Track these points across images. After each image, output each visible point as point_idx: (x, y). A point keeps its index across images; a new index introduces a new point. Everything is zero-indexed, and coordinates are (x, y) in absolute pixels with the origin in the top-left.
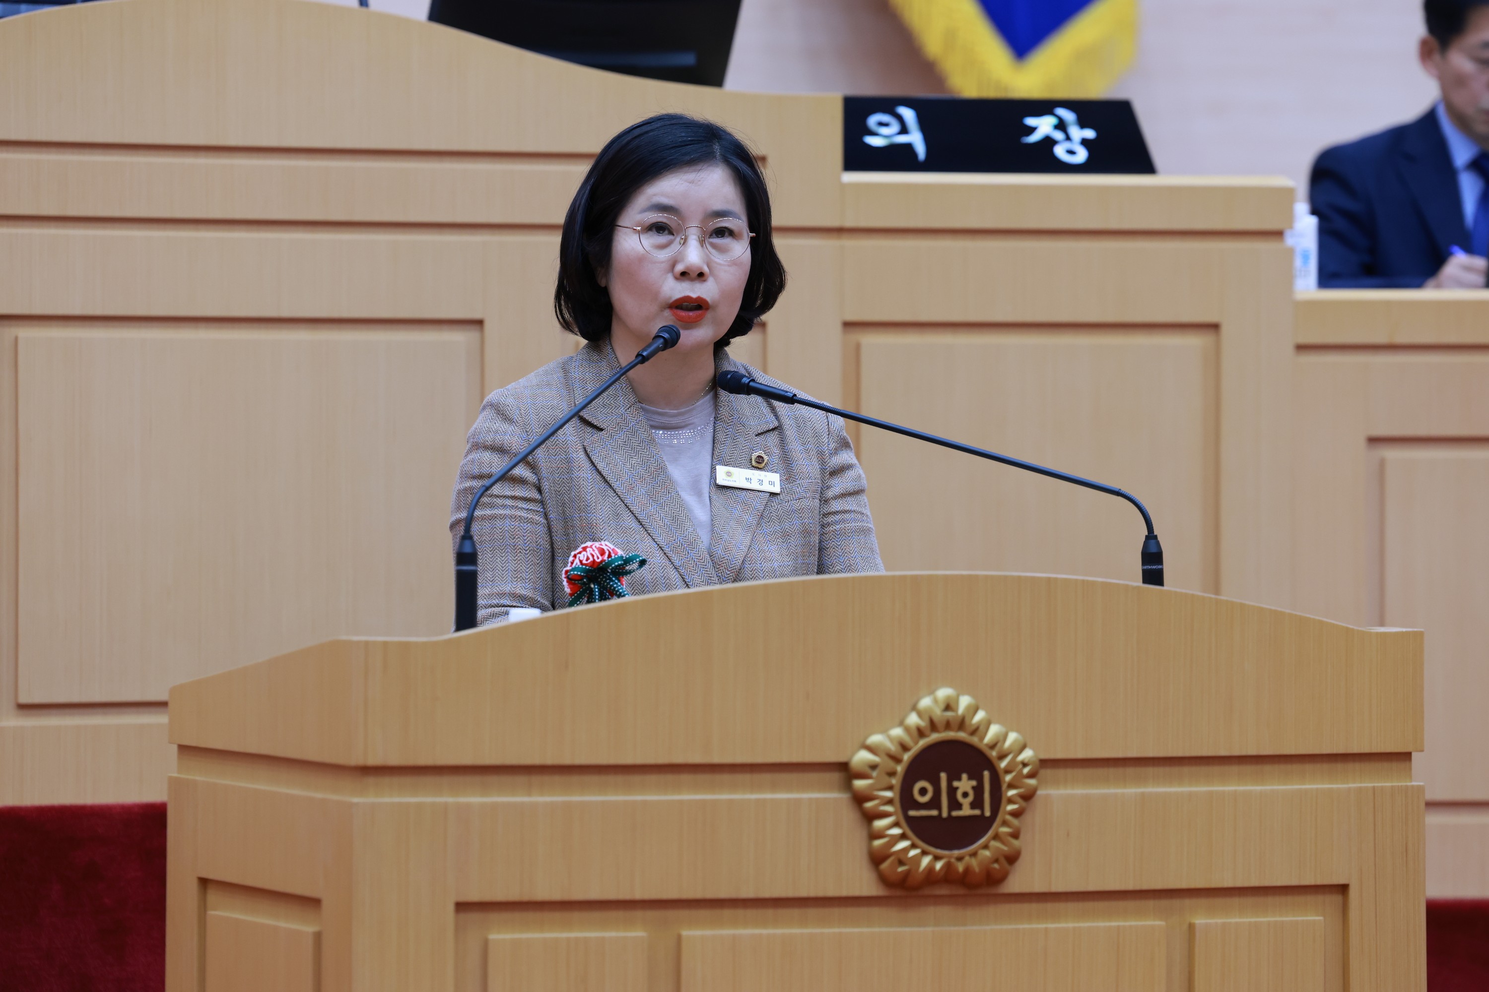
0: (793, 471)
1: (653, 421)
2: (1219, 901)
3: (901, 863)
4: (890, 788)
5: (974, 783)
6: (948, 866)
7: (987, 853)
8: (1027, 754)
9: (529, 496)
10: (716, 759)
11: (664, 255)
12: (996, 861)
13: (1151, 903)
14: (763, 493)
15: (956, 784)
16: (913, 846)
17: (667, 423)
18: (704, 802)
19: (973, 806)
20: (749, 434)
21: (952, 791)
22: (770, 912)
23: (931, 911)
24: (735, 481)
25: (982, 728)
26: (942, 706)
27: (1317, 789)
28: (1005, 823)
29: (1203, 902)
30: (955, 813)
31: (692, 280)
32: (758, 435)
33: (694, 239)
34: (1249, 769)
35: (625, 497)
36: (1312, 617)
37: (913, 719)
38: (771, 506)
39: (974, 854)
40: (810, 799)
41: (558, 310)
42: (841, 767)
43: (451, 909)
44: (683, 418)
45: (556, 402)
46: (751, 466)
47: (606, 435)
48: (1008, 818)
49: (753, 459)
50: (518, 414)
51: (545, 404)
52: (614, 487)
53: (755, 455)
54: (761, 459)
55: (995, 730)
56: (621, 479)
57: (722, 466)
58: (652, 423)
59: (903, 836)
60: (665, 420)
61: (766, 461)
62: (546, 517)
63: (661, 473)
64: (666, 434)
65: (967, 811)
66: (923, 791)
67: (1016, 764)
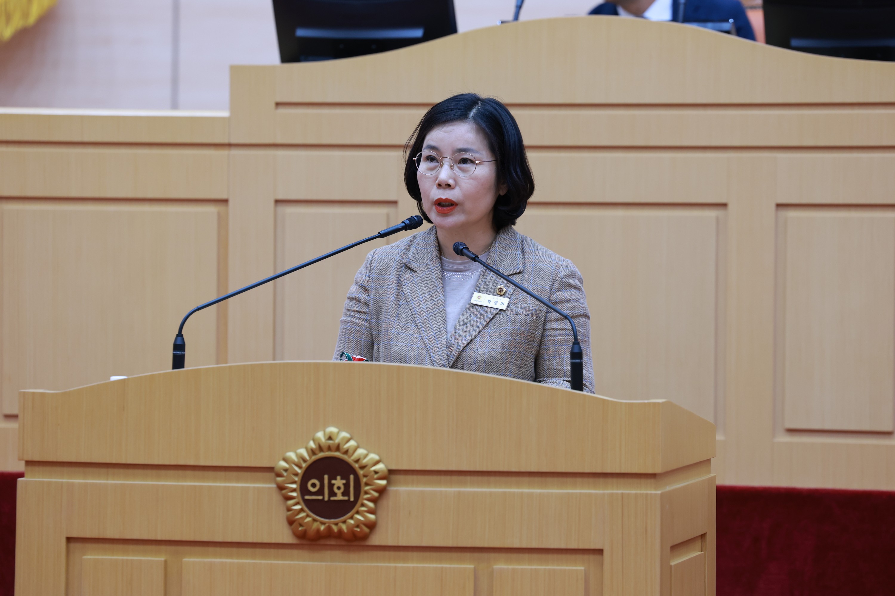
1: (448, 267)
2: (514, 556)
3: (301, 525)
4: (294, 482)
5: (344, 481)
6: (329, 528)
7: (352, 522)
8: (380, 467)
9: (360, 310)
10: (202, 463)
13: (468, 555)
14: (495, 309)
15: (333, 482)
16: (308, 516)
17: (456, 268)
19: (343, 494)
21: (331, 486)
22: (234, 550)
23: (328, 554)
24: (481, 302)
25: (350, 452)
26: (327, 437)
27: (580, 493)
28: (363, 505)
29: (503, 556)
30: (332, 498)
31: (444, 188)
33: (447, 165)
34: (536, 479)
35: (413, 309)
37: (312, 445)
38: (499, 317)
39: (344, 522)
40: (254, 487)
42: (271, 469)
43: (64, 540)
44: (466, 266)
45: (393, 256)
46: (496, 293)
47: (416, 275)
48: (366, 502)
49: (497, 289)
50: (370, 262)
51: (387, 257)
52: (409, 304)
53: (499, 287)
54: (501, 290)
55: (361, 452)
56: (415, 299)
57: (478, 293)
58: (448, 268)
59: (302, 510)
60: (455, 266)
61: (504, 291)
62: (369, 321)
63: (437, 297)
64: (456, 274)
65: (340, 497)
66: (314, 485)
67: (371, 471)
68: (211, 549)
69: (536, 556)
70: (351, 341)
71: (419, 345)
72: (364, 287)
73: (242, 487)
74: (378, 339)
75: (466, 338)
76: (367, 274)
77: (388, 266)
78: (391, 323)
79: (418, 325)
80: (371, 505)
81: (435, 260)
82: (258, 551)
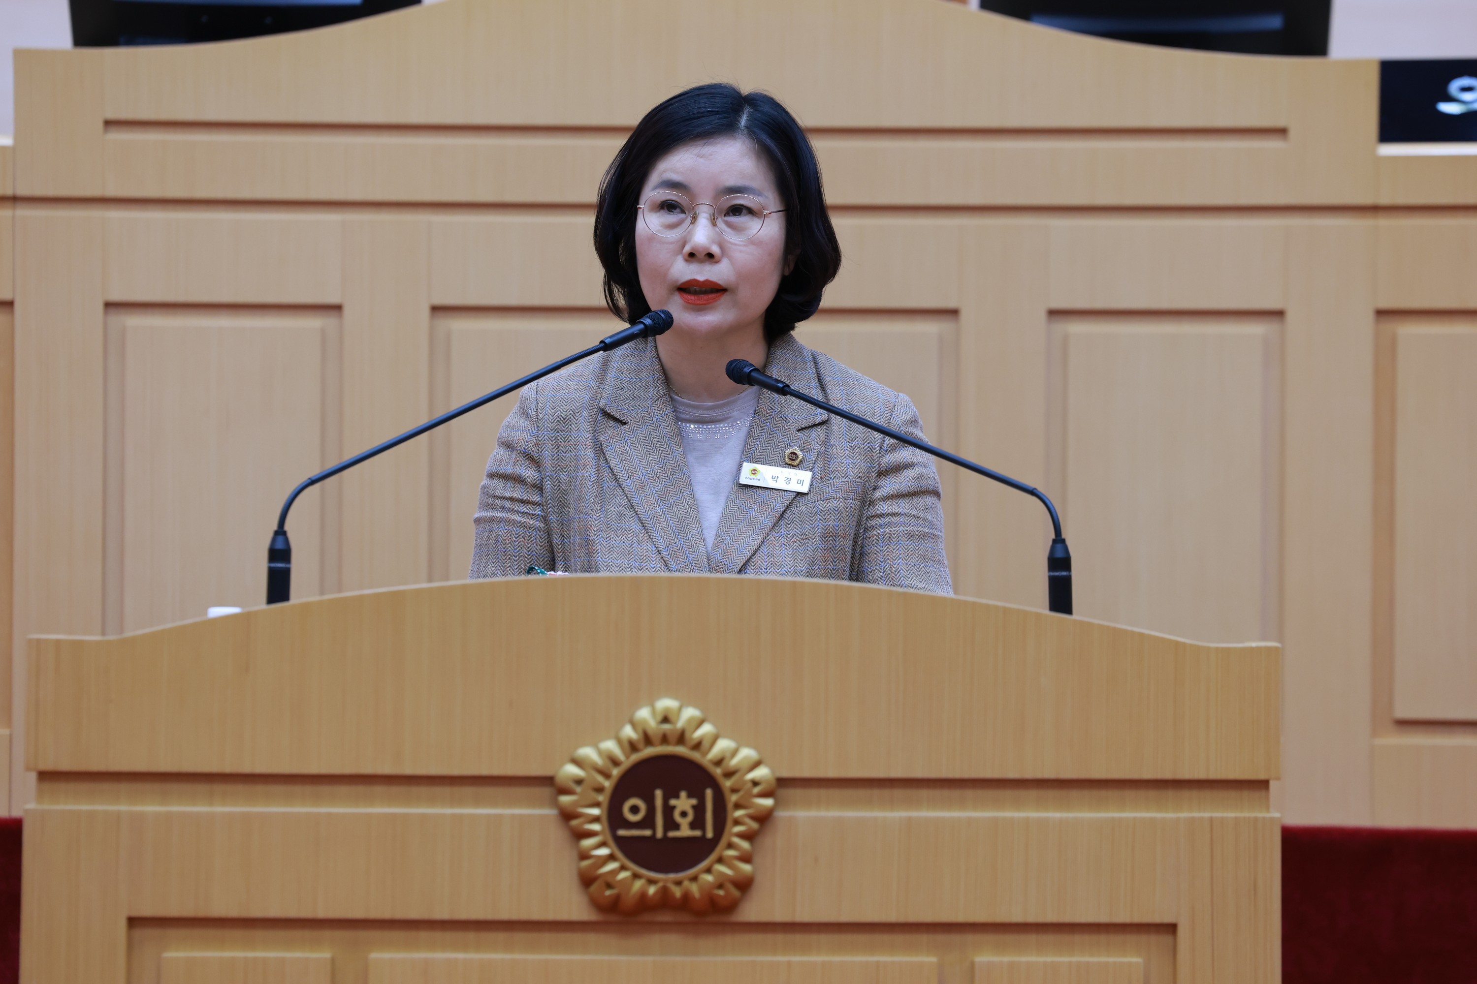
0: (829, 469)
1: (686, 414)
2: (1010, 938)
3: (609, 886)
4: (597, 805)
5: (694, 801)
6: (665, 892)
7: (709, 878)
8: (761, 773)
9: (525, 498)
10: (408, 770)
11: (673, 235)
12: (720, 886)
13: (924, 938)
15: (673, 802)
16: (623, 868)
17: (701, 416)
18: (394, 815)
19: (693, 826)
20: (789, 428)
21: (668, 810)
23: (656, 940)
24: (759, 480)
25: (706, 744)
26: (659, 718)
27: (1135, 819)
28: (730, 846)
29: (991, 938)
30: (672, 834)
31: (701, 261)
32: (799, 430)
33: (704, 218)
34: (1051, 794)
35: (632, 496)
36: (1129, 628)
37: (628, 732)
39: (694, 879)
40: (513, 816)
41: (608, 295)
42: (548, 781)
43: (123, 924)
44: (721, 411)
45: (578, 394)
46: (784, 463)
47: (628, 430)
48: (736, 840)
49: (786, 456)
50: (534, 407)
51: (565, 396)
52: (623, 486)
53: (788, 452)
54: (795, 456)
55: (723, 745)
56: (632, 477)
57: (750, 464)
58: (685, 416)
59: (611, 857)
60: (700, 413)
61: (800, 458)
62: (545, 519)
63: (677, 471)
64: (701, 428)
65: (685, 831)
66: (635, 810)
67: (745, 782)
68: (424, 935)
69: (1050, 938)
70: (510, 556)
71: (653, 563)
72: (529, 454)
73: (489, 816)
74: (563, 553)
75: (743, 548)
76: (533, 430)
77: (573, 413)
78: (593, 523)
79: (646, 526)
80: (745, 845)
81: (662, 401)
82: (520, 937)
